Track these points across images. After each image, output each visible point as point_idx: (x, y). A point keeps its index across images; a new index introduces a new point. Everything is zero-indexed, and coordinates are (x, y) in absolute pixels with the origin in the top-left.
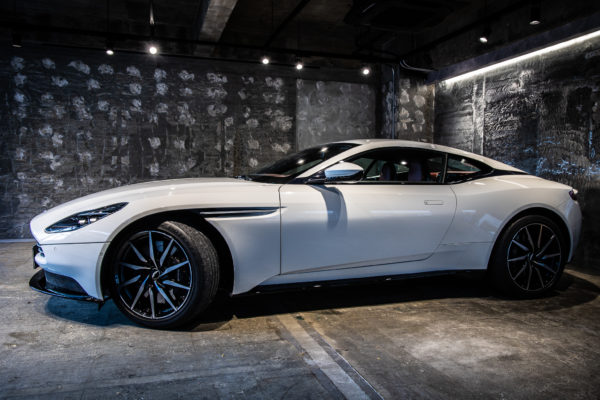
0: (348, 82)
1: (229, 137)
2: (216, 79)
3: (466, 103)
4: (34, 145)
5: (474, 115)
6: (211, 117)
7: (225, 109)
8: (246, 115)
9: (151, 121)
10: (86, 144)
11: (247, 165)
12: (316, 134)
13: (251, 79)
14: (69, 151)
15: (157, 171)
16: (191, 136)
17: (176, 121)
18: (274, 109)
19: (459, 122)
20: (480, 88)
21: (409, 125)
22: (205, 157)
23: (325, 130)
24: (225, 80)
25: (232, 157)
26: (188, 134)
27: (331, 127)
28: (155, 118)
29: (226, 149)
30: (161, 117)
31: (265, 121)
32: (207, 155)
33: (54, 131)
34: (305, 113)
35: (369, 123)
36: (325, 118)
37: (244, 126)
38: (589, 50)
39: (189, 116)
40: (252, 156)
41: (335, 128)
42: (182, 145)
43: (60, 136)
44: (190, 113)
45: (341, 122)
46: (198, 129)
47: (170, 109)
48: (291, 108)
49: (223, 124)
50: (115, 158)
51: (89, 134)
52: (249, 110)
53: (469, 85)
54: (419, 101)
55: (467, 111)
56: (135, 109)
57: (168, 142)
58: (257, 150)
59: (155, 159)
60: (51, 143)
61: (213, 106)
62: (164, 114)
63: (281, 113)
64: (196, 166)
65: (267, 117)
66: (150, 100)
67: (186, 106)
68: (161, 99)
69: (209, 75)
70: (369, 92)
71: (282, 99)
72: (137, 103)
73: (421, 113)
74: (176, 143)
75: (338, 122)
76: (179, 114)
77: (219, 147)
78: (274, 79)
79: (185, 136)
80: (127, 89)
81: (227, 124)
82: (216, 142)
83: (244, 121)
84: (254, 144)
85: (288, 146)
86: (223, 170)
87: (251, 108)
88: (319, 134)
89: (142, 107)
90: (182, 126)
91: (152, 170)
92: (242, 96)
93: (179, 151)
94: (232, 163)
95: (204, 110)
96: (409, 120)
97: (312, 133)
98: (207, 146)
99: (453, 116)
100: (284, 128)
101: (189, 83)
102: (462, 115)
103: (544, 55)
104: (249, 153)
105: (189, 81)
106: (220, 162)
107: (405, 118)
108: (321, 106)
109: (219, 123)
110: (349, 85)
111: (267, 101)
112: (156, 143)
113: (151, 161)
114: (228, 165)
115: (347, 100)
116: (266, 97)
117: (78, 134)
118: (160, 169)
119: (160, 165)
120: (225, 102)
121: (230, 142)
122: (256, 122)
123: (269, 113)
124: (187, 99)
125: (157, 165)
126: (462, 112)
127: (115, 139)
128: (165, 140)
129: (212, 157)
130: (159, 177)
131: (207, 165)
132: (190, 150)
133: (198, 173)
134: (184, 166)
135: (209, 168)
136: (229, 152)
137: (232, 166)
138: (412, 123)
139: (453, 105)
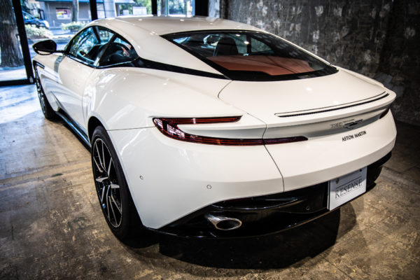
4: (254, 16)
10: (278, 13)
11: (402, 36)
14: (269, 20)
15: (317, 38)
16: (350, 2)
22: (358, 25)
25: (385, 25)
29: (381, 15)
32: (361, 23)
33: (264, 4)
40: (410, 24)
42: (340, 13)
43: (266, 8)
50: (292, 25)
51: (280, 5)
57: (329, 10)
58: (417, 16)
59: (318, 27)
60: (262, 13)
64: (348, 35)
77: (373, 14)
79: (344, 3)
82: (372, 7)
84: (414, 9)
86: (373, 40)
91: (314, 37)
93: (336, 19)
94: (384, 32)
98: (362, 12)
104: (406, 19)
106: (371, 32)
112: (320, 11)
113: (315, 28)
114: (379, 36)
117: (275, 6)
118: (320, 36)
119: (320, 32)
121: (387, 7)
125: (318, 32)
127: (294, 9)
128: (327, 8)
129: (365, 26)
130: (318, 43)
131: (358, 34)
132: (347, 17)
133: (349, 42)
134: (338, 34)
135: (359, 37)
136: (383, 19)
137: (384, 36)
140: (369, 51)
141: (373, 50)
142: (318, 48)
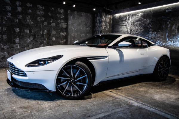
0: (84, 12)
1: (45, 29)
2: (41, 7)
3: (124, 22)
5: (127, 26)
6: (39, 21)
7: (44, 19)
8: (51, 22)
9: (15, 21)
11: (52, 40)
12: (74, 29)
13: (53, 8)
16: (31, 28)
17: (25, 22)
18: (61, 20)
19: (121, 28)
20: (129, 17)
21: (105, 28)
23: (77, 28)
24: (44, 8)
25: (46, 36)
26: (30, 27)
27: (79, 27)
28: (17, 20)
29: (44, 33)
30: (20, 20)
31: (58, 24)
32: (37, 36)
34: (71, 22)
35: (90, 26)
36: (77, 24)
37: (50, 26)
38: (167, 9)
39: (30, 21)
40: (53, 36)
41: (80, 28)
42: (28, 32)
44: (31, 19)
45: (82, 26)
46: (34, 26)
47: (23, 17)
48: (66, 20)
49: (43, 24)
52: (52, 20)
53: (125, 16)
54: (108, 20)
55: (124, 24)
56: (9, 16)
57: (22, 30)
58: (55, 34)
59: (17, 37)
61: (39, 18)
62: (21, 19)
63: (63, 22)
64: (33, 39)
65: (58, 23)
66: (15, 13)
67: (29, 17)
68: (19, 13)
69: (38, 5)
70: (91, 16)
71: (63, 16)
72: (9, 14)
73: (108, 24)
74: (25, 30)
75: (81, 26)
76: (27, 20)
77: (41, 33)
78: (61, 9)
79: (29, 28)
80: (5, 8)
81: (44, 24)
82: (41, 31)
83: (50, 24)
84: (54, 32)
85: (65, 33)
86: (43, 41)
87: (53, 19)
88: (75, 30)
89: (11, 16)
90: (28, 24)
91: (16, 40)
92: (50, 14)
93: (27, 34)
94: (46, 39)
95: (36, 19)
96: (105, 26)
97: (73, 29)
98: (37, 32)
99: (119, 26)
100: (64, 27)
101: (30, 8)
102: (123, 26)
103: (152, 9)
104: (52, 35)
105: (30, 7)
106: (42, 38)
107: (104, 25)
108: (76, 20)
109: (42, 24)
110: (85, 13)
111: (58, 17)
112: (18, 30)
113: (16, 37)
114: (45, 40)
115: (84, 18)
116: (58, 15)
118: (19, 40)
119: (19, 39)
120: (44, 16)
121: (46, 31)
122: (55, 24)
123: (59, 21)
124: (29, 14)
125: (18, 39)
126: (123, 25)
128: (21, 29)
129: (39, 36)
130: (19, 43)
131: (37, 39)
132: (31, 33)
133: (34, 42)
134: (29, 39)
135: (38, 40)
136: (45, 35)
137: (46, 40)
138: (106, 27)
139: (119, 22)
140: (42, 45)
141: (44, 44)
142: (19, 45)
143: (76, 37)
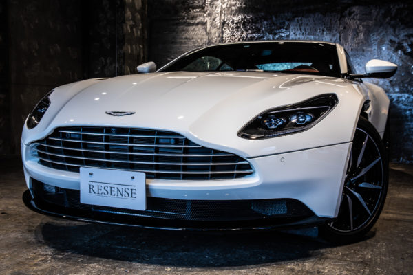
3: (196, 12)
5: (208, 26)
12: (29, 26)
19: (187, 31)
21: (132, 27)
23: (37, 22)
35: (77, 19)
36: (36, 6)
41: (47, 22)
45: (52, 14)
54: (138, 3)
55: (198, 21)
73: (139, 17)
75: (49, 14)
88: (32, 26)
96: (132, 23)
97: (25, 23)
99: (179, 24)
102: (193, 24)
107: (129, 19)
126: (192, 22)
138: (133, 25)
139: (177, 12)
143: (35, 54)
